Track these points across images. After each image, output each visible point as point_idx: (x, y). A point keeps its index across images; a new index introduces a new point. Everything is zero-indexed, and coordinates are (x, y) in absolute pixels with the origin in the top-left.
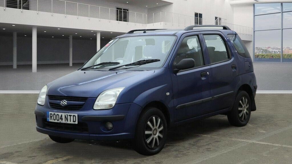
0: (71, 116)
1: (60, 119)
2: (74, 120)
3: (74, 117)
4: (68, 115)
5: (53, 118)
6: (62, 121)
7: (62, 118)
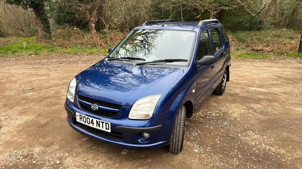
0: (104, 123)
1: (91, 123)
2: (107, 128)
3: (107, 125)
4: (100, 122)
5: (82, 119)
6: (93, 125)
7: (93, 122)
